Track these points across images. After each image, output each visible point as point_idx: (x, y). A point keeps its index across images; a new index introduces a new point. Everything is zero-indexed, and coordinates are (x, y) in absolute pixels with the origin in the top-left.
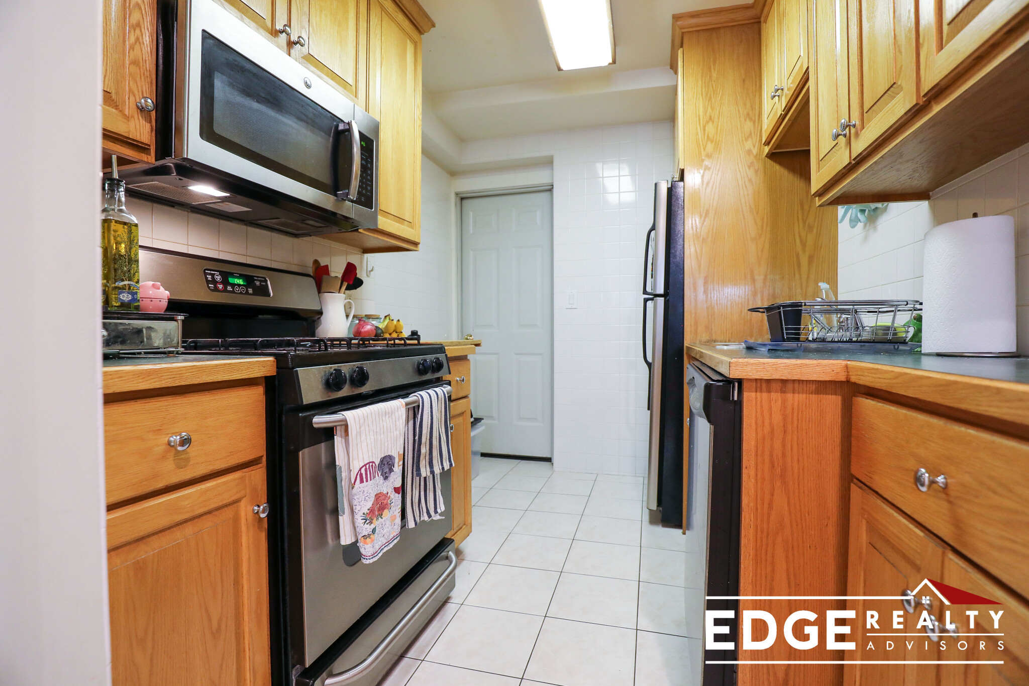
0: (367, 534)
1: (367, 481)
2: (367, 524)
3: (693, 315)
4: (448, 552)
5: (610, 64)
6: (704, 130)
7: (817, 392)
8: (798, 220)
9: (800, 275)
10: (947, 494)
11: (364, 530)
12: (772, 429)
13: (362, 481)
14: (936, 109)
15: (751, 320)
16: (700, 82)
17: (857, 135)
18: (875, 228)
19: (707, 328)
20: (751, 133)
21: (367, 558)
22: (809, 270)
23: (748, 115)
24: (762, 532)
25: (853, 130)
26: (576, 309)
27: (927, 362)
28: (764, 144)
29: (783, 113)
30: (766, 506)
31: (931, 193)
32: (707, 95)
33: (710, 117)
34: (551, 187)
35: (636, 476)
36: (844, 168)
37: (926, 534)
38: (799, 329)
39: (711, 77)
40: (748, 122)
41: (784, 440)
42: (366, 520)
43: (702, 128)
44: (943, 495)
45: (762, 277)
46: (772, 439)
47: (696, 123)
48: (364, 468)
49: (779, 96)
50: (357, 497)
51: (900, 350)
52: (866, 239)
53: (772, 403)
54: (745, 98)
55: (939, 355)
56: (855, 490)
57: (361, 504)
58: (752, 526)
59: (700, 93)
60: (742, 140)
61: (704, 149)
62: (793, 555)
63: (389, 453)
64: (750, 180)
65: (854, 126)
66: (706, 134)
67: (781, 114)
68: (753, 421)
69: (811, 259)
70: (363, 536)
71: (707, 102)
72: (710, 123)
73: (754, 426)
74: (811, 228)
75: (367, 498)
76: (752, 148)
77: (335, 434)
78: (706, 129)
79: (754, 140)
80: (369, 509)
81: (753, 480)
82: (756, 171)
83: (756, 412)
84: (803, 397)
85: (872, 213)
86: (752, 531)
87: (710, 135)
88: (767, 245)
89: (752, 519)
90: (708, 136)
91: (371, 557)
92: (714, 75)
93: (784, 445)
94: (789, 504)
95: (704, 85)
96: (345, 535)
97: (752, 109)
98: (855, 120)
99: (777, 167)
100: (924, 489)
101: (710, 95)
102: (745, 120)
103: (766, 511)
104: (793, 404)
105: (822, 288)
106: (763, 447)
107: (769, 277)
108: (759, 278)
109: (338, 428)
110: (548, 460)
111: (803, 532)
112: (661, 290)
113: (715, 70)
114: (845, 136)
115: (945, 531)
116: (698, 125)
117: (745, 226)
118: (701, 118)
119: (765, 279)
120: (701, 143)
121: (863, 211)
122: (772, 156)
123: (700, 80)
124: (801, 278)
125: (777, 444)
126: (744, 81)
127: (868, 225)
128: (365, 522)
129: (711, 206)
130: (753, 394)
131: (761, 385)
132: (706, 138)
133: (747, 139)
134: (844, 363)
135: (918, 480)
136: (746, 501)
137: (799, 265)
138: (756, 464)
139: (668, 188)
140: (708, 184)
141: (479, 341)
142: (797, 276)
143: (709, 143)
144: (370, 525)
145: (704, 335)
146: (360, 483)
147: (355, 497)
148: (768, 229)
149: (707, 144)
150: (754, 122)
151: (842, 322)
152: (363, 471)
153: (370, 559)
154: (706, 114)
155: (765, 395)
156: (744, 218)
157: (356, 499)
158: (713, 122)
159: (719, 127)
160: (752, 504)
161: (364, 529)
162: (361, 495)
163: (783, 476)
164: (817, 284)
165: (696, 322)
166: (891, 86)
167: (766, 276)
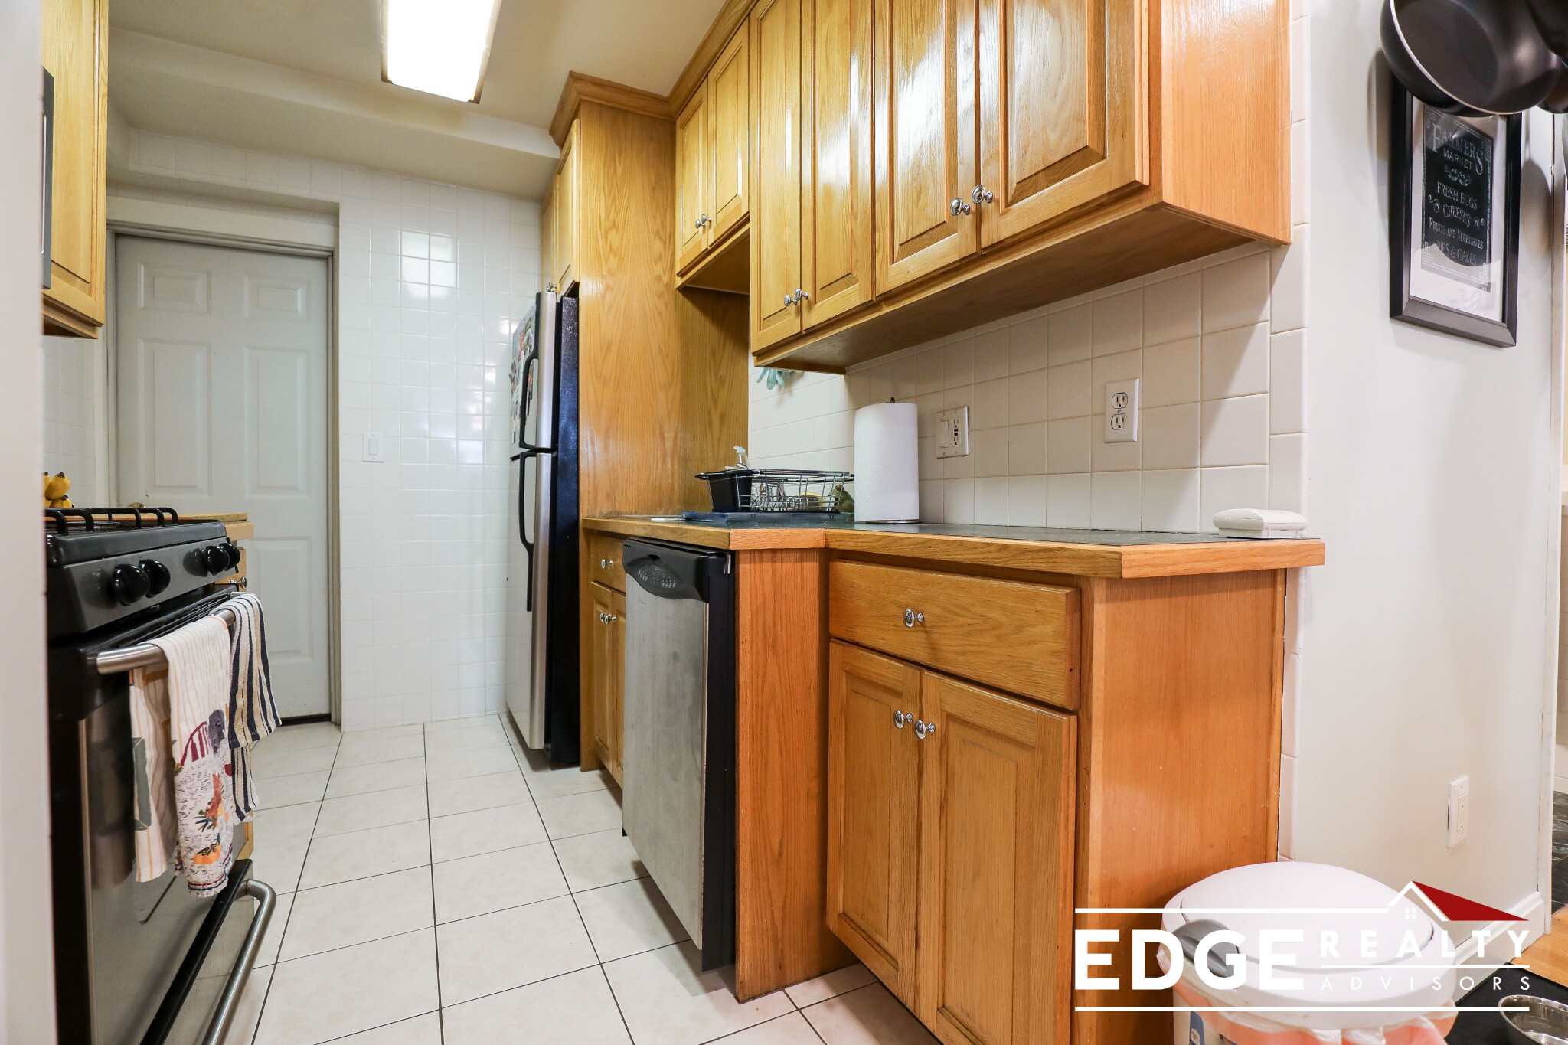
0: (209, 846)
1: (203, 756)
2: (209, 828)
3: (591, 479)
4: (247, 881)
5: (470, 101)
6: (606, 238)
7: (801, 560)
8: (710, 369)
9: (712, 435)
10: (924, 626)
11: (203, 841)
12: (765, 600)
13: (195, 757)
14: (886, 310)
15: (660, 487)
16: (602, 174)
17: (810, 308)
18: (791, 392)
19: (608, 495)
20: (660, 256)
21: (210, 886)
22: (721, 431)
23: (658, 232)
24: (757, 707)
25: (805, 301)
26: (382, 462)
27: (859, 529)
28: (678, 274)
29: (709, 248)
30: (760, 678)
31: (846, 368)
32: (610, 193)
33: (614, 223)
34: (330, 254)
35: (486, 715)
36: (794, 335)
37: (905, 665)
38: (749, 498)
39: (615, 170)
40: (658, 241)
41: (774, 609)
42: (207, 821)
43: (603, 234)
44: (921, 628)
45: (672, 434)
46: (764, 611)
47: (596, 226)
48: (197, 733)
49: (704, 226)
50: (188, 785)
51: (836, 520)
52: (780, 403)
53: (765, 573)
54: (654, 210)
55: (868, 523)
56: (834, 648)
57: (194, 797)
58: (749, 704)
59: (602, 187)
60: (651, 263)
61: (606, 263)
62: (784, 723)
63: (219, 708)
64: (660, 314)
65: (807, 297)
66: (608, 244)
67: (707, 249)
68: (748, 594)
69: (722, 418)
70: (202, 851)
71: (610, 202)
72: (614, 231)
73: (749, 598)
74: (722, 382)
75: (205, 784)
76: (662, 274)
77: (131, 682)
78: (609, 237)
79: (665, 265)
80: (209, 803)
81: (748, 655)
82: (667, 305)
83: (751, 585)
84: (789, 565)
85: (788, 377)
86: (748, 708)
87: (613, 247)
88: (678, 395)
89: (749, 695)
90: (611, 246)
91: (219, 882)
92: (619, 170)
93: (774, 616)
94: (779, 672)
95: (606, 179)
96: (151, 863)
97: (663, 228)
98: (808, 291)
99: (688, 304)
100: (911, 625)
101: (614, 194)
102: (655, 238)
103: (760, 684)
104: (781, 574)
105: (738, 452)
106: (757, 619)
107: (679, 435)
108: (669, 436)
109: (135, 670)
110: (326, 719)
111: (791, 698)
112: (546, 442)
113: (620, 164)
114: (796, 303)
115: (921, 655)
116: (598, 228)
117: (654, 370)
118: (603, 221)
119: (675, 438)
120: (602, 253)
121: (780, 373)
122: (684, 290)
123: (602, 171)
124: (712, 440)
125: (769, 615)
126: (654, 188)
127: (783, 388)
128: (204, 826)
129: (614, 338)
130: (748, 565)
131: (755, 556)
132: (608, 248)
133: (656, 262)
134: (823, 530)
135: (906, 620)
136: (744, 678)
137: (711, 423)
138: (751, 638)
139: (557, 304)
140: (610, 308)
141: (244, 514)
142: (709, 435)
143: (612, 257)
144: (213, 829)
145: (605, 506)
146: (193, 761)
147: (184, 787)
148: (679, 377)
149: (609, 256)
150: (665, 243)
151: (763, 491)
152: (196, 739)
153: (215, 887)
154: (608, 217)
155: (758, 566)
156: (653, 359)
157: (187, 790)
158: (617, 230)
159: (624, 238)
160: (748, 680)
161: (204, 838)
162: (195, 781)
163: (774, 647)
164: (733, 447)
165: (596, 491)
166: (847, 275)
167: (676, 434)
